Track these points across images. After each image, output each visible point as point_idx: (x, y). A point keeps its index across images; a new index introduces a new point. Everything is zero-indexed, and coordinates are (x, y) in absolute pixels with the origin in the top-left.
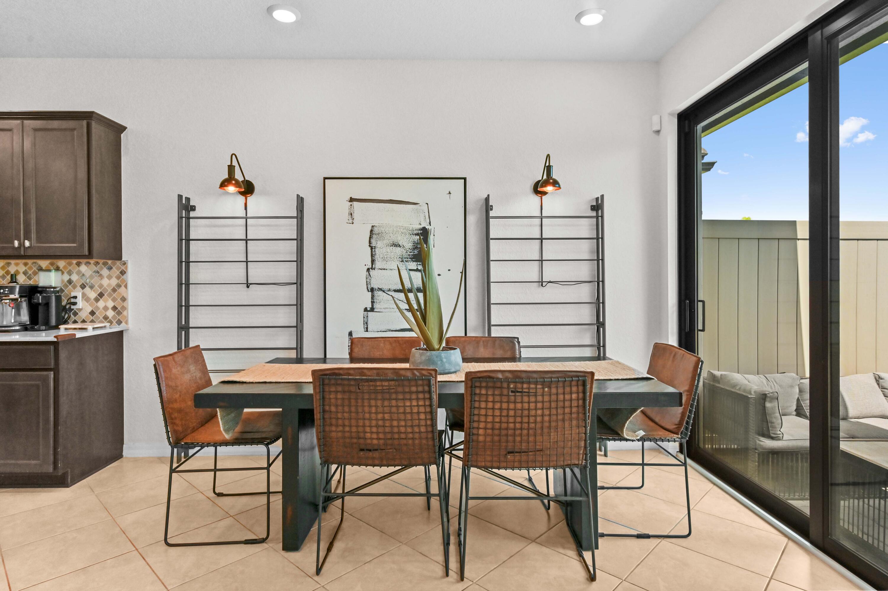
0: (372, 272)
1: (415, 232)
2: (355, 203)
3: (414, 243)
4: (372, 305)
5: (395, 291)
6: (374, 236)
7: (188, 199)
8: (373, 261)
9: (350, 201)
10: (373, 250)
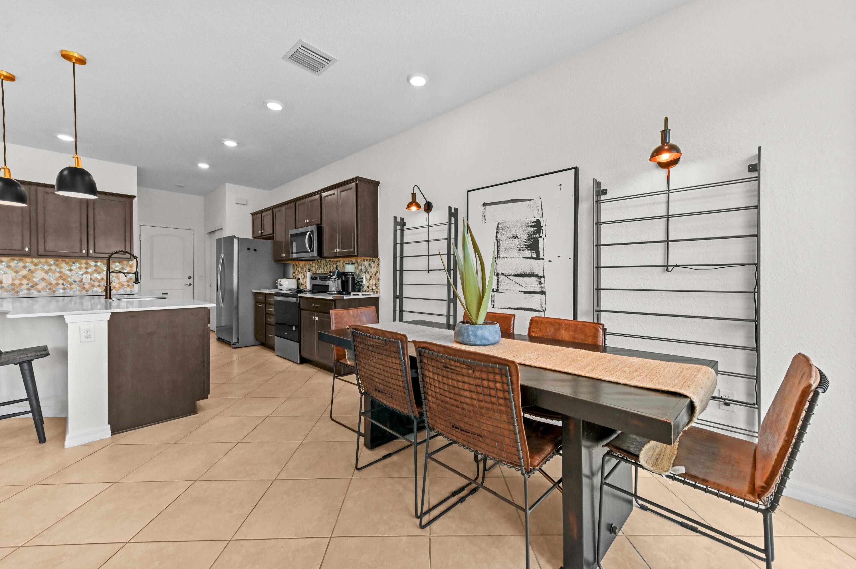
0: (497, 260)
1: (530, 225)
2: (487, 207)
3: (529, 234)
4: (498, 287)
5: (514, 275)
6: (499, 231)
7: (402, 219)
8: (498, 252)
9: (483, 206)
10: (499, 242)
